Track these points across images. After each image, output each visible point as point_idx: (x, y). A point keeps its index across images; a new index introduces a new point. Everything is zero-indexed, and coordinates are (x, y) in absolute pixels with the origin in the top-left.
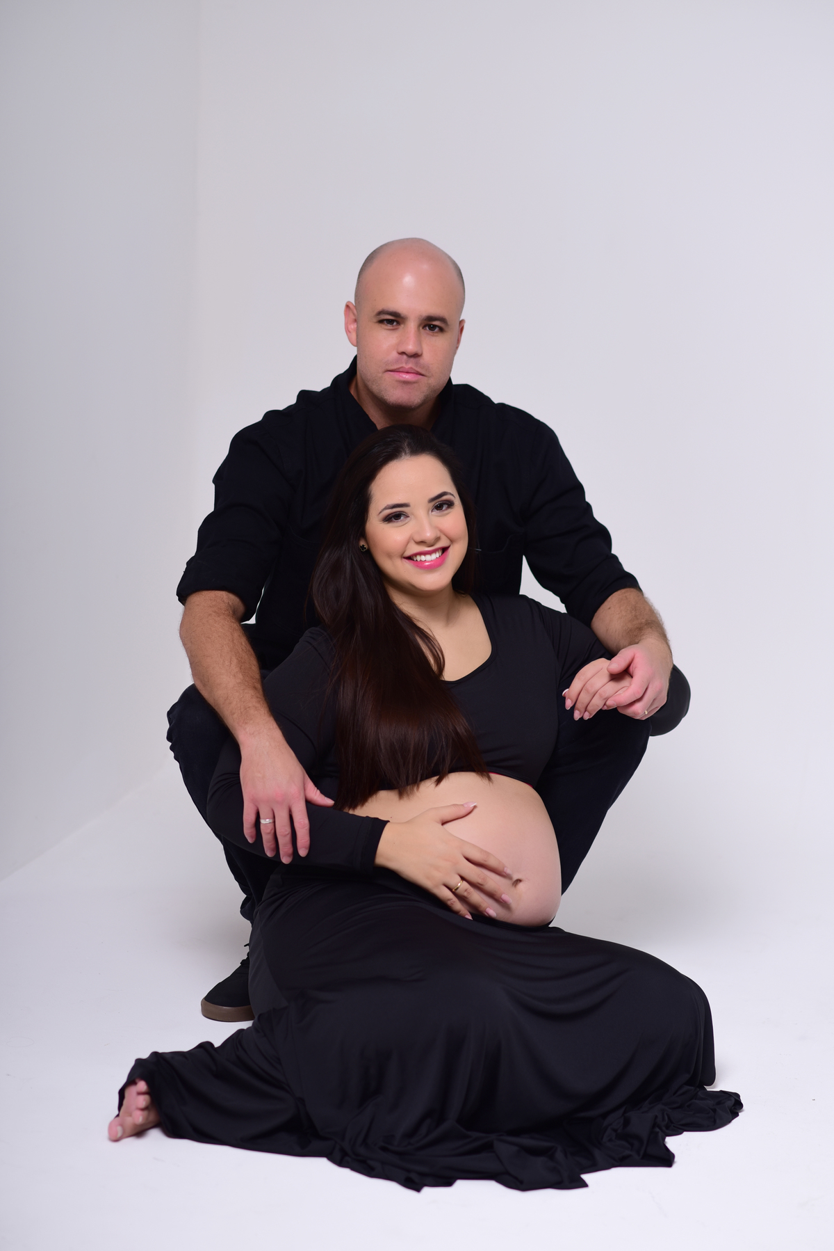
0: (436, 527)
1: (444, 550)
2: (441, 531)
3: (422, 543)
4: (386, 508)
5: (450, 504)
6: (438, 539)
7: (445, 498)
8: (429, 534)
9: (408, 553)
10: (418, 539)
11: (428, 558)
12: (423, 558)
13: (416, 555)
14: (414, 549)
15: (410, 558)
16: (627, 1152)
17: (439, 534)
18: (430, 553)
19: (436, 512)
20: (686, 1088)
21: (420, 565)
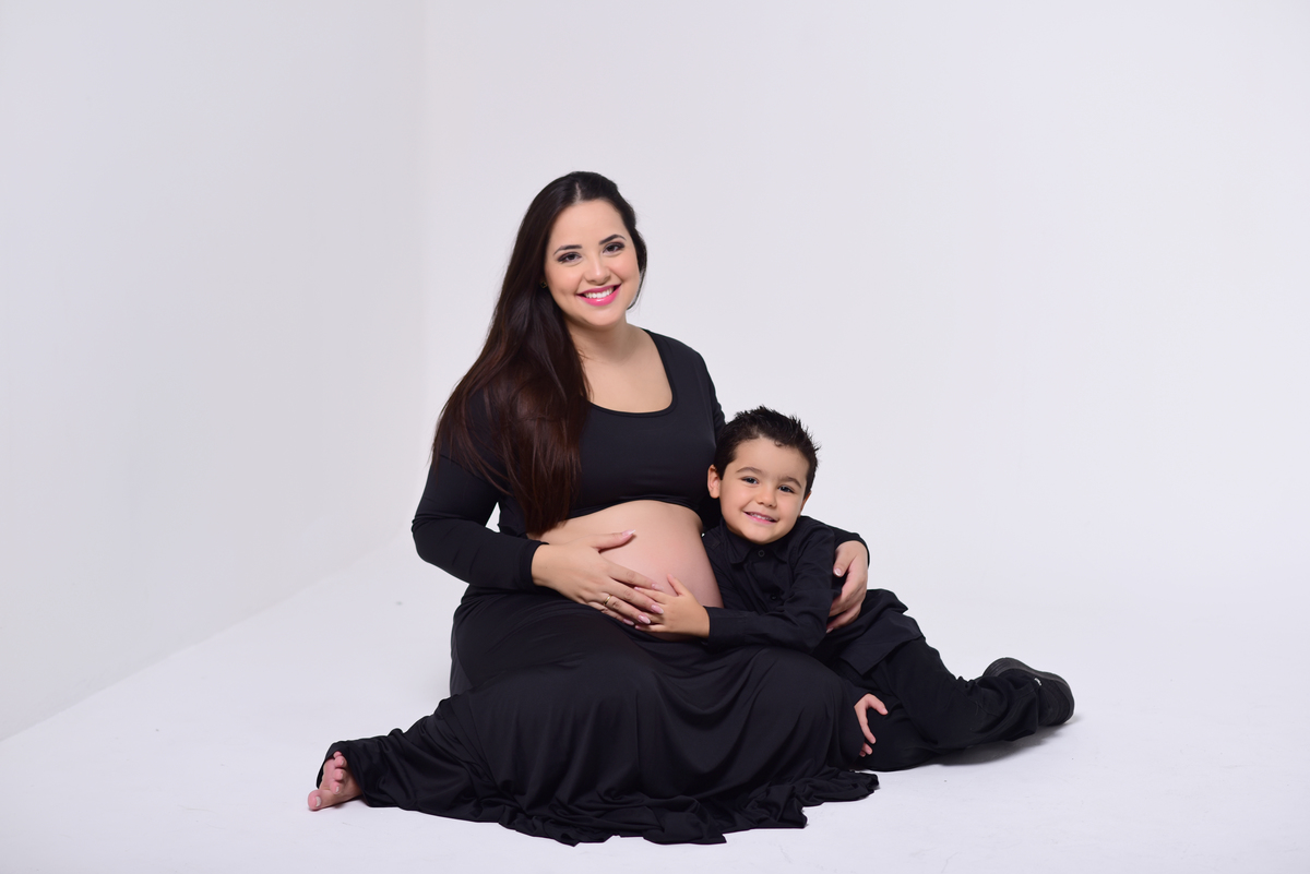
0: (607, 267)
1: (615, 288)
2: (611, 270)
3: (592, 282)
4: (560, 249)
5: (620, 246)
6: (608, 278)
7: (615, 240)
8: (599, 274)
9: (580, 291)
10: (589, 278)
11: (599, 295)
12: (594, 295)
13: (588, 292)
14: (585, 287)
15: (583, 295)
16: (764, 816)
17: (608, 273)
18: (600, 291)
19: (608, 253)
20: (827, 769)
21: (593, 303)
